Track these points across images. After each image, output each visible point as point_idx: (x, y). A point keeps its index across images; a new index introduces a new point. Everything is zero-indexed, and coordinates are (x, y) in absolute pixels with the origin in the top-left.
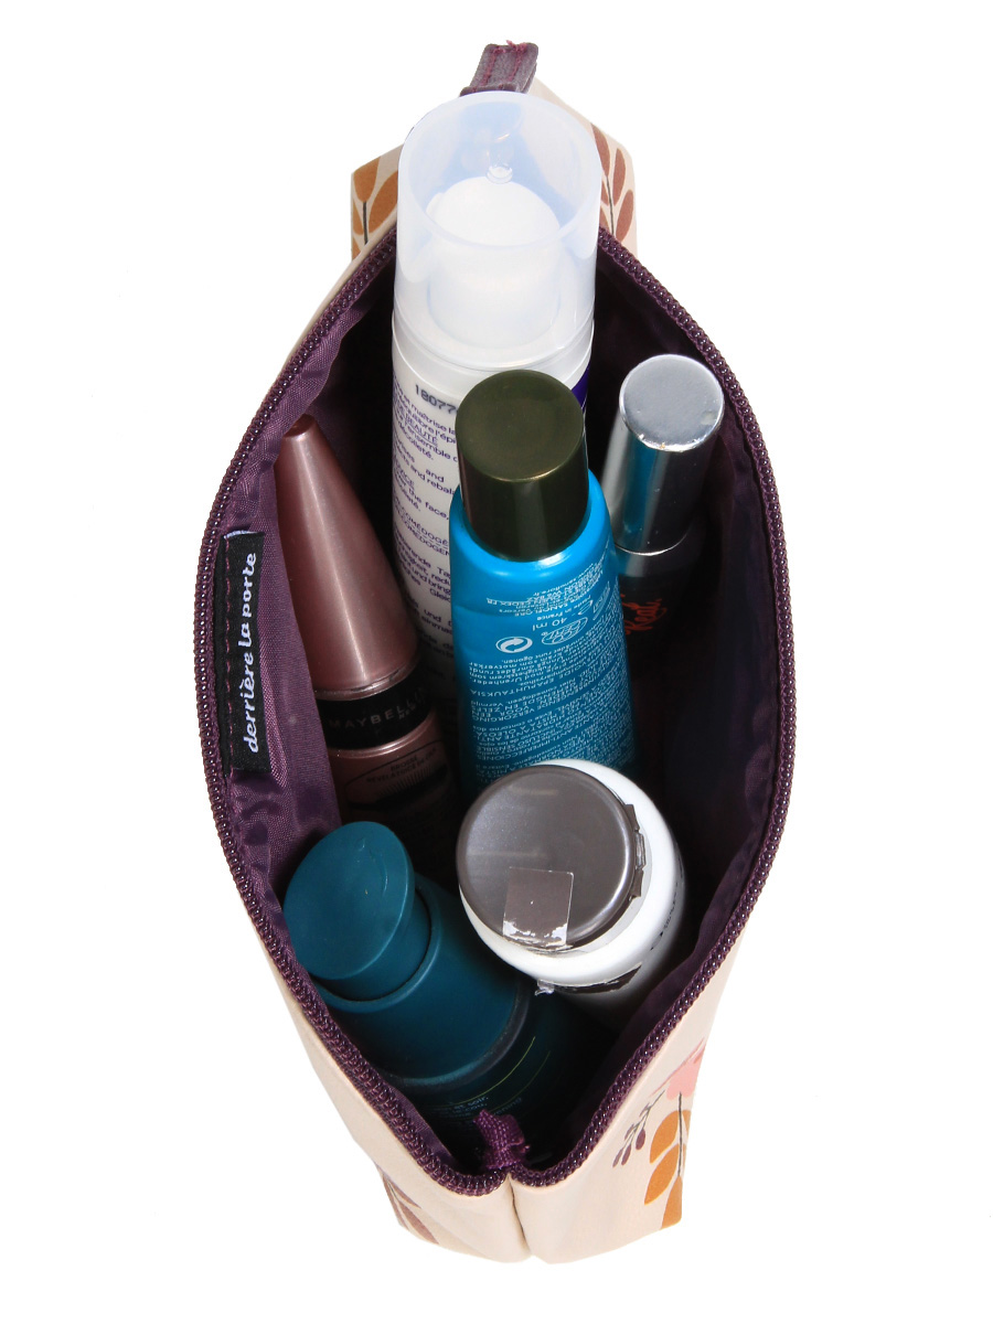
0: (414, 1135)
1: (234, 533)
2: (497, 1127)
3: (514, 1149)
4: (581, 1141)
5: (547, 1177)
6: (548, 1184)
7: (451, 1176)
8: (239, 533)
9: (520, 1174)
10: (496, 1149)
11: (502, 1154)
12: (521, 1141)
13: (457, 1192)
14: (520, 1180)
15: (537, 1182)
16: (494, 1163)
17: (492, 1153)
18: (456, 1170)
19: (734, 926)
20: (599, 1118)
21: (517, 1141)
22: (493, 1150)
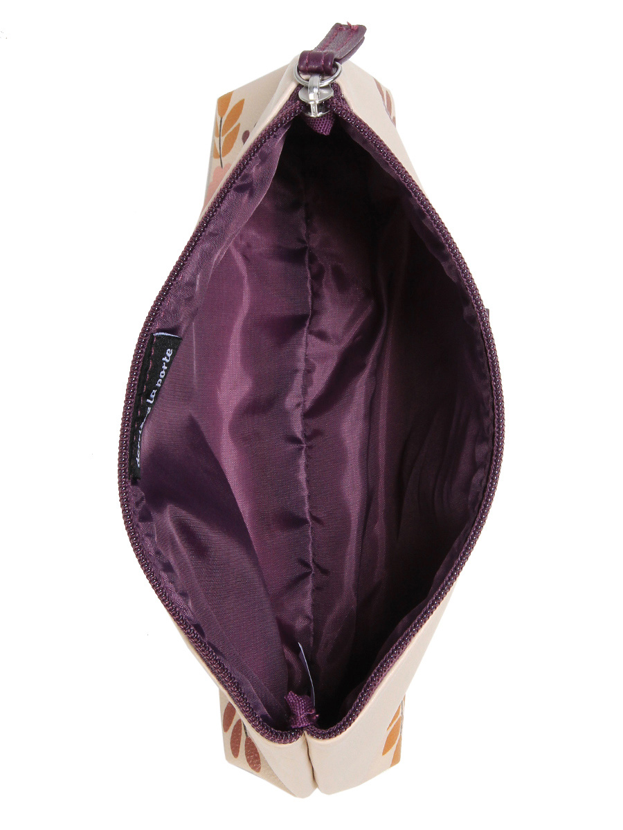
0: (246, 704)
1: (160, 334)
2: (299, 701)
3: (309, 716)
4: (351, 711)
5: (329, 733)
6: (330, 738)
7: (268, 730)
8: (163, 334)
9: (313, 731)
10: (297, 716)
11: (301, 719)
12: (314, 711)
13: (271, 740)
14: (312, 735)
15: (324, 736)
16: (296, 724)
17: (295, 719)
18: (271, 726)
19: (450, 579)
20: (362, 696)
21: (311, 711)
22: (295, 716)
